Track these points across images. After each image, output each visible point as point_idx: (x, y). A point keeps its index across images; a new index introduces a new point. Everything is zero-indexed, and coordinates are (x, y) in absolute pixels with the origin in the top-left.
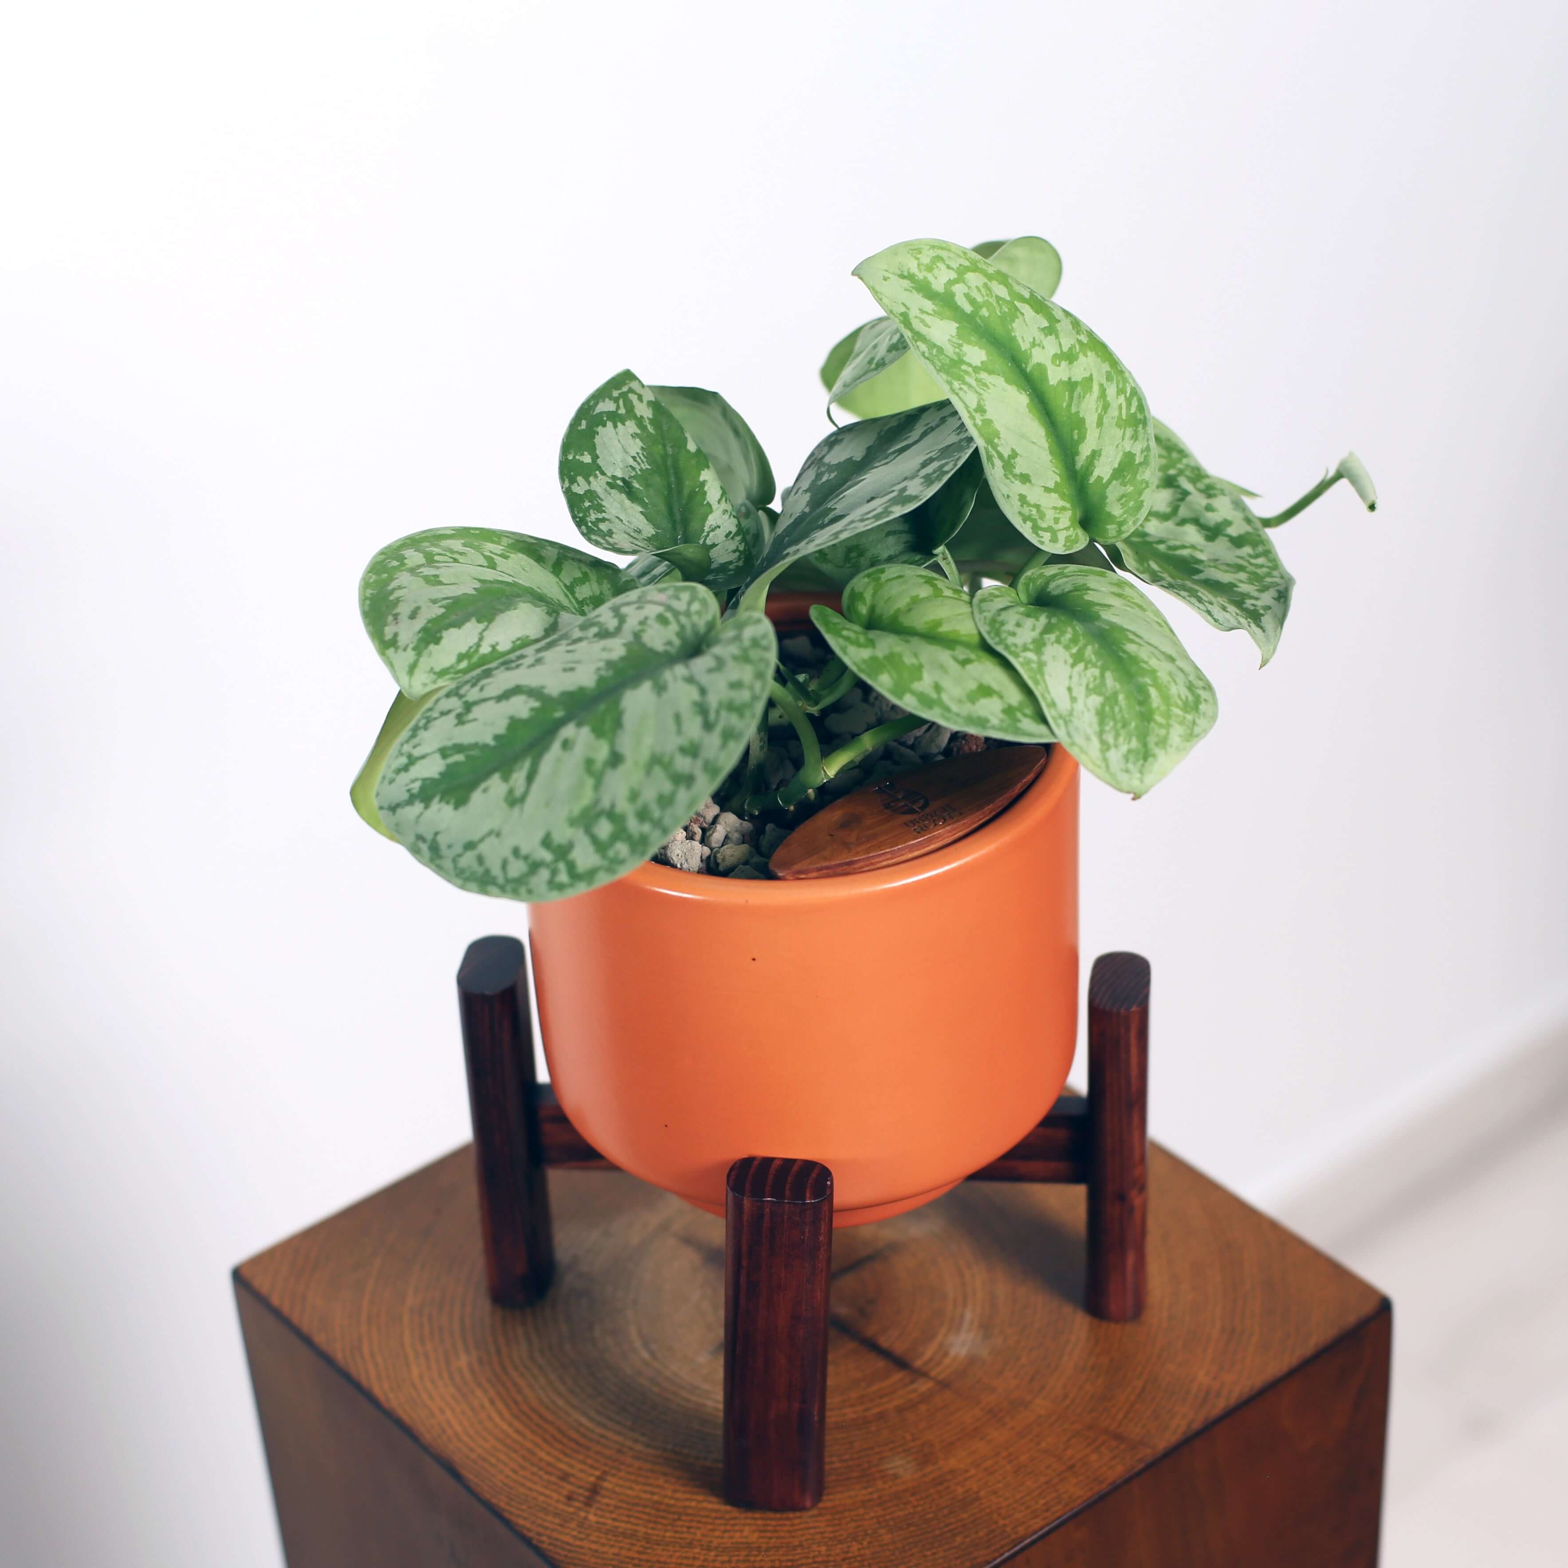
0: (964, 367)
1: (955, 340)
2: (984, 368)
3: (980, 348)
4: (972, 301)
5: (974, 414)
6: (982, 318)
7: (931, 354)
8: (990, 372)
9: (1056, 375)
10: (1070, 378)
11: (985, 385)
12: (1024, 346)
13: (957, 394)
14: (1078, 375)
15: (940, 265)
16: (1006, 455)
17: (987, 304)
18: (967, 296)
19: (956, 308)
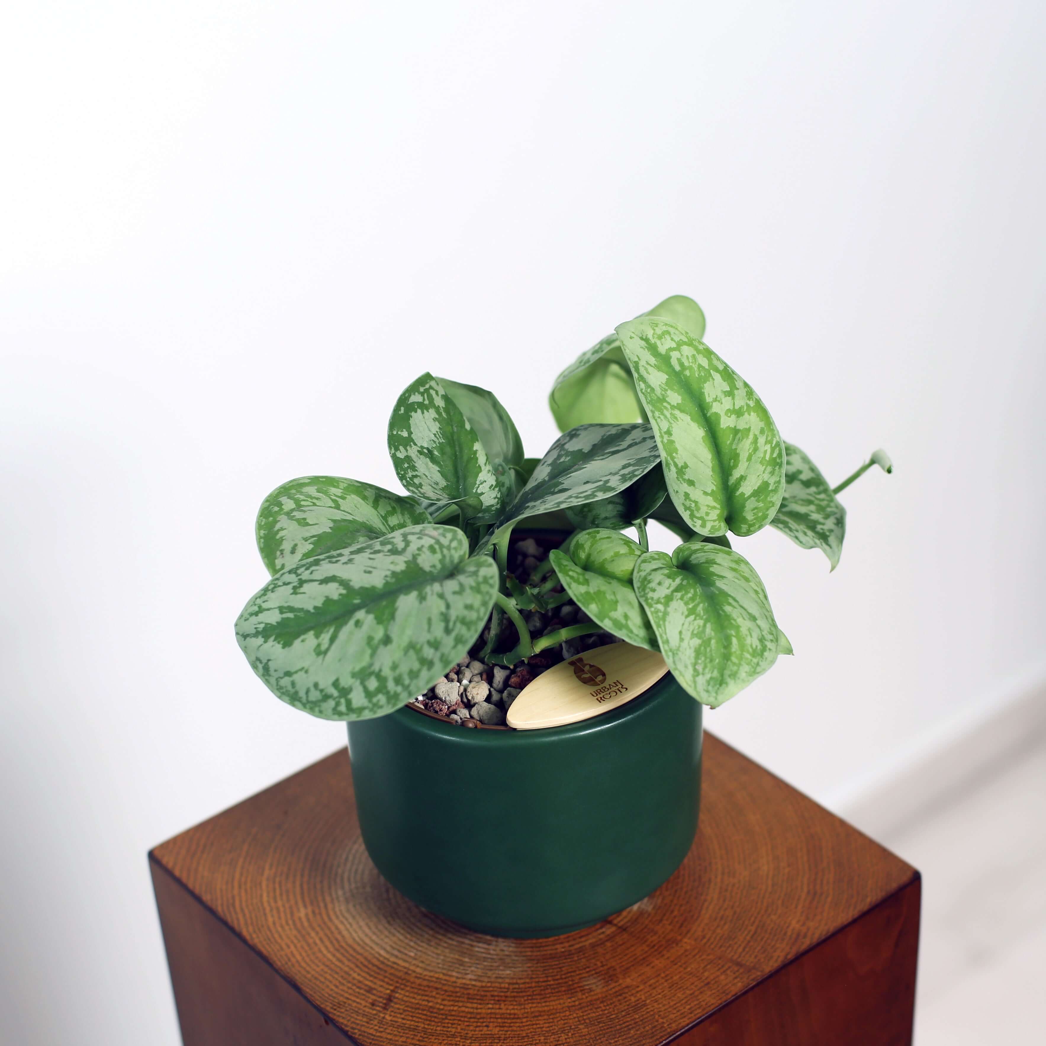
0: (665, 404)
1: (663, 386)
2: (678, 407)
3: (679, 395)
4: (681, 364)
5: (663, 434)
6: (685, 376)
7: (646, 391)
8: (682, 411)
9: (726, 422)
10: (735, 426)
11: (676, 418)
12: (708, 399)
13: (656, 420)
14: (742, 425)
15: (667, 336)
16: (680, 465)
17: (690, 368)
18: (679, 360)
19: (670, 366)
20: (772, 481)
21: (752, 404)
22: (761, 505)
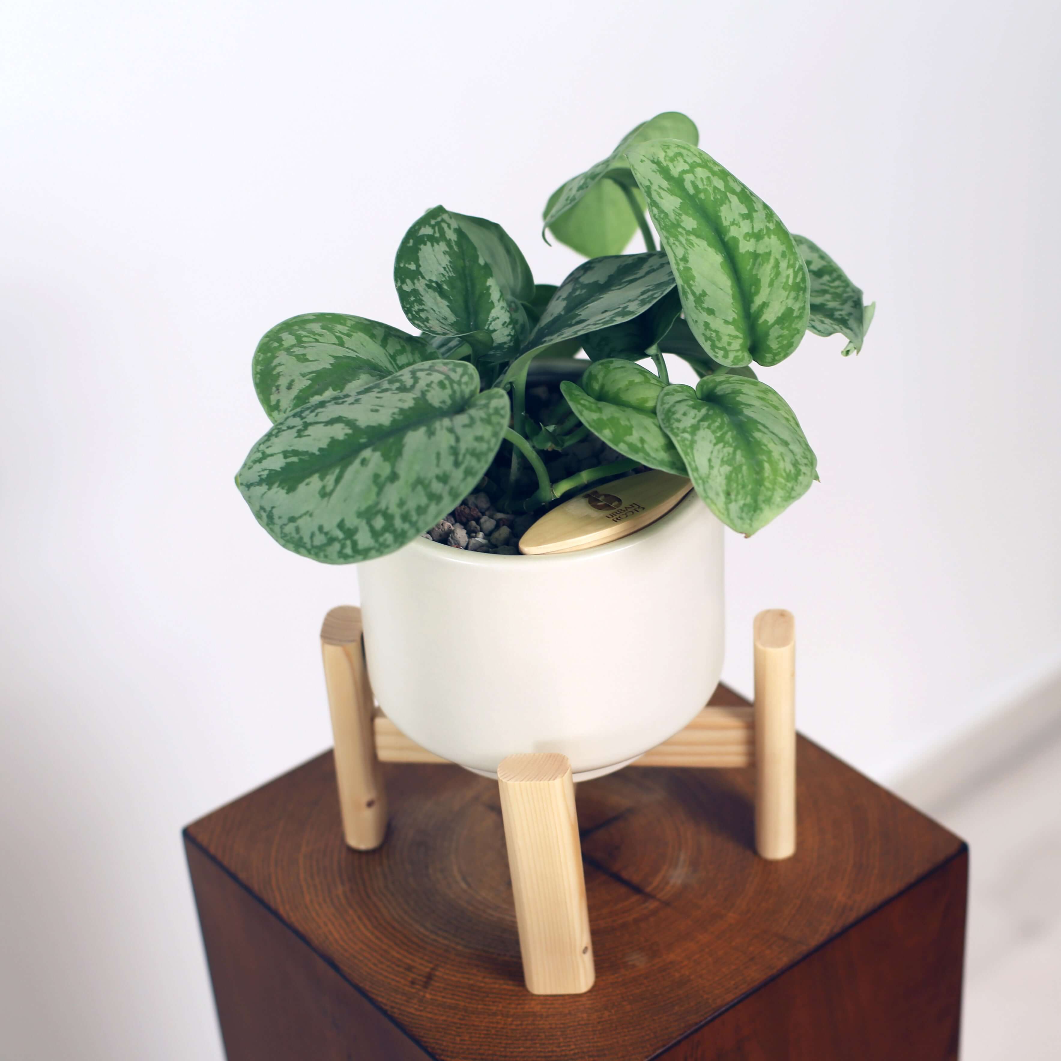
0: (680, 230)
1: (677, 210)
2: (694, 232)
3: (694, 219)
4: (695, 187)
5: (679, 261)
6: (700, 199)
8: (698, 236)
9: (745, 247)
10: (755, 251)
11: (692, 244)
13: (671, 247)
14: (761, 249)
15: (680, 159)
16: (698, 293)
17: (705, 191)
18: (693, 183)
19: (684, 190)
20: (796, 307)
21: (772, 226)
22: (786, 332)
